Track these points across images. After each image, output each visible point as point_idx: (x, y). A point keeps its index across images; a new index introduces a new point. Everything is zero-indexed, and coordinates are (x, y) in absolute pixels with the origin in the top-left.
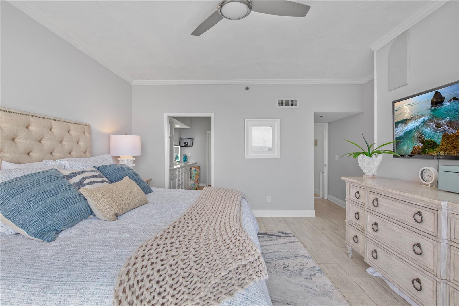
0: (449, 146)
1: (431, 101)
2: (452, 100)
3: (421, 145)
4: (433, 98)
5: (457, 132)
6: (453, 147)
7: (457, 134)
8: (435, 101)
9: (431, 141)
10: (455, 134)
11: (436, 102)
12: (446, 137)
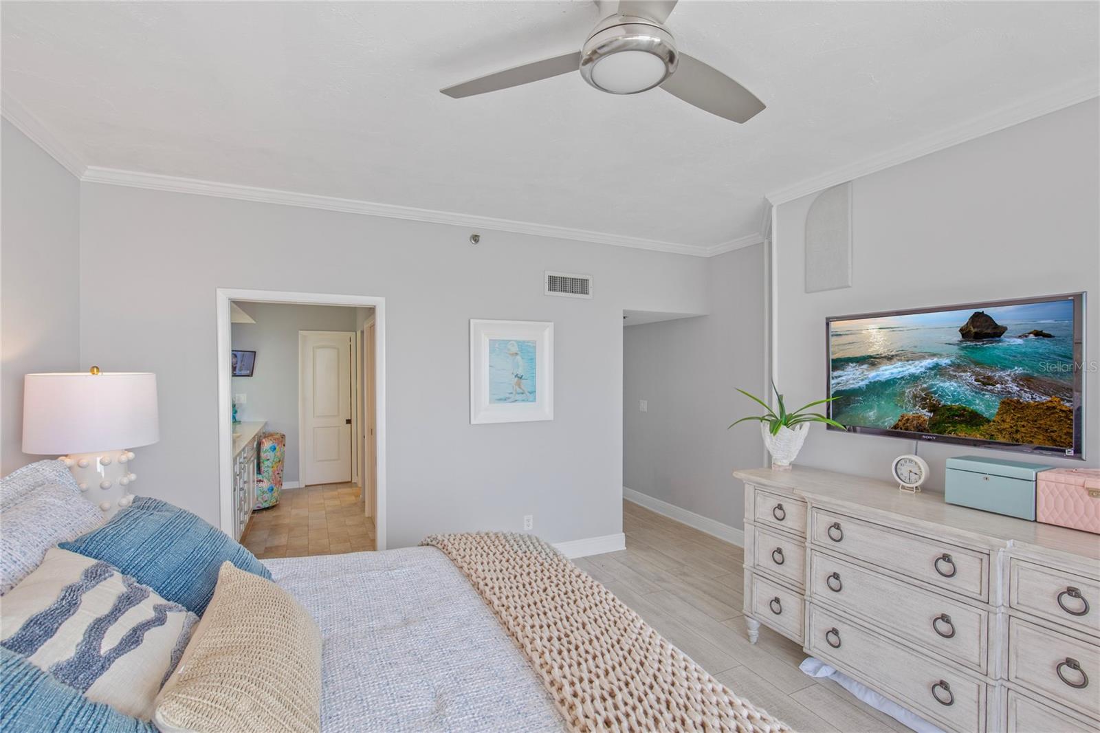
0: (1023, 426)
1: (961, 330)
2: (1032, 336)
3: (929, 414)
4: (965, 323)
5: (1049, 399)
6: (1038, 428)
7: (1050, 404)
8: (973, 330)
9: (964, 409)
10: (1043, 404)
11: (976, 333)
12: (1010, 405)
